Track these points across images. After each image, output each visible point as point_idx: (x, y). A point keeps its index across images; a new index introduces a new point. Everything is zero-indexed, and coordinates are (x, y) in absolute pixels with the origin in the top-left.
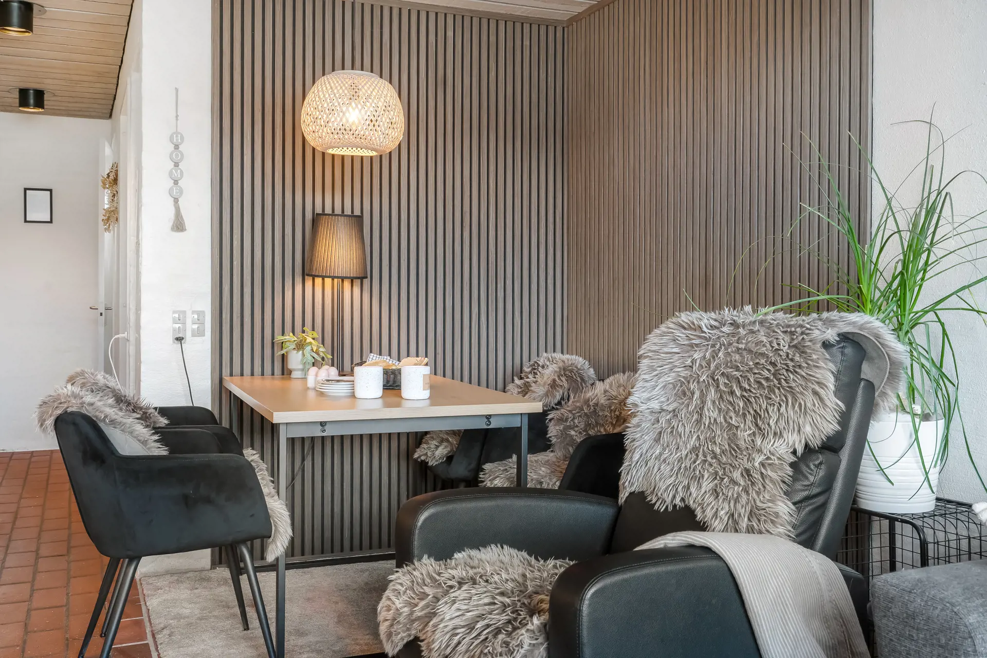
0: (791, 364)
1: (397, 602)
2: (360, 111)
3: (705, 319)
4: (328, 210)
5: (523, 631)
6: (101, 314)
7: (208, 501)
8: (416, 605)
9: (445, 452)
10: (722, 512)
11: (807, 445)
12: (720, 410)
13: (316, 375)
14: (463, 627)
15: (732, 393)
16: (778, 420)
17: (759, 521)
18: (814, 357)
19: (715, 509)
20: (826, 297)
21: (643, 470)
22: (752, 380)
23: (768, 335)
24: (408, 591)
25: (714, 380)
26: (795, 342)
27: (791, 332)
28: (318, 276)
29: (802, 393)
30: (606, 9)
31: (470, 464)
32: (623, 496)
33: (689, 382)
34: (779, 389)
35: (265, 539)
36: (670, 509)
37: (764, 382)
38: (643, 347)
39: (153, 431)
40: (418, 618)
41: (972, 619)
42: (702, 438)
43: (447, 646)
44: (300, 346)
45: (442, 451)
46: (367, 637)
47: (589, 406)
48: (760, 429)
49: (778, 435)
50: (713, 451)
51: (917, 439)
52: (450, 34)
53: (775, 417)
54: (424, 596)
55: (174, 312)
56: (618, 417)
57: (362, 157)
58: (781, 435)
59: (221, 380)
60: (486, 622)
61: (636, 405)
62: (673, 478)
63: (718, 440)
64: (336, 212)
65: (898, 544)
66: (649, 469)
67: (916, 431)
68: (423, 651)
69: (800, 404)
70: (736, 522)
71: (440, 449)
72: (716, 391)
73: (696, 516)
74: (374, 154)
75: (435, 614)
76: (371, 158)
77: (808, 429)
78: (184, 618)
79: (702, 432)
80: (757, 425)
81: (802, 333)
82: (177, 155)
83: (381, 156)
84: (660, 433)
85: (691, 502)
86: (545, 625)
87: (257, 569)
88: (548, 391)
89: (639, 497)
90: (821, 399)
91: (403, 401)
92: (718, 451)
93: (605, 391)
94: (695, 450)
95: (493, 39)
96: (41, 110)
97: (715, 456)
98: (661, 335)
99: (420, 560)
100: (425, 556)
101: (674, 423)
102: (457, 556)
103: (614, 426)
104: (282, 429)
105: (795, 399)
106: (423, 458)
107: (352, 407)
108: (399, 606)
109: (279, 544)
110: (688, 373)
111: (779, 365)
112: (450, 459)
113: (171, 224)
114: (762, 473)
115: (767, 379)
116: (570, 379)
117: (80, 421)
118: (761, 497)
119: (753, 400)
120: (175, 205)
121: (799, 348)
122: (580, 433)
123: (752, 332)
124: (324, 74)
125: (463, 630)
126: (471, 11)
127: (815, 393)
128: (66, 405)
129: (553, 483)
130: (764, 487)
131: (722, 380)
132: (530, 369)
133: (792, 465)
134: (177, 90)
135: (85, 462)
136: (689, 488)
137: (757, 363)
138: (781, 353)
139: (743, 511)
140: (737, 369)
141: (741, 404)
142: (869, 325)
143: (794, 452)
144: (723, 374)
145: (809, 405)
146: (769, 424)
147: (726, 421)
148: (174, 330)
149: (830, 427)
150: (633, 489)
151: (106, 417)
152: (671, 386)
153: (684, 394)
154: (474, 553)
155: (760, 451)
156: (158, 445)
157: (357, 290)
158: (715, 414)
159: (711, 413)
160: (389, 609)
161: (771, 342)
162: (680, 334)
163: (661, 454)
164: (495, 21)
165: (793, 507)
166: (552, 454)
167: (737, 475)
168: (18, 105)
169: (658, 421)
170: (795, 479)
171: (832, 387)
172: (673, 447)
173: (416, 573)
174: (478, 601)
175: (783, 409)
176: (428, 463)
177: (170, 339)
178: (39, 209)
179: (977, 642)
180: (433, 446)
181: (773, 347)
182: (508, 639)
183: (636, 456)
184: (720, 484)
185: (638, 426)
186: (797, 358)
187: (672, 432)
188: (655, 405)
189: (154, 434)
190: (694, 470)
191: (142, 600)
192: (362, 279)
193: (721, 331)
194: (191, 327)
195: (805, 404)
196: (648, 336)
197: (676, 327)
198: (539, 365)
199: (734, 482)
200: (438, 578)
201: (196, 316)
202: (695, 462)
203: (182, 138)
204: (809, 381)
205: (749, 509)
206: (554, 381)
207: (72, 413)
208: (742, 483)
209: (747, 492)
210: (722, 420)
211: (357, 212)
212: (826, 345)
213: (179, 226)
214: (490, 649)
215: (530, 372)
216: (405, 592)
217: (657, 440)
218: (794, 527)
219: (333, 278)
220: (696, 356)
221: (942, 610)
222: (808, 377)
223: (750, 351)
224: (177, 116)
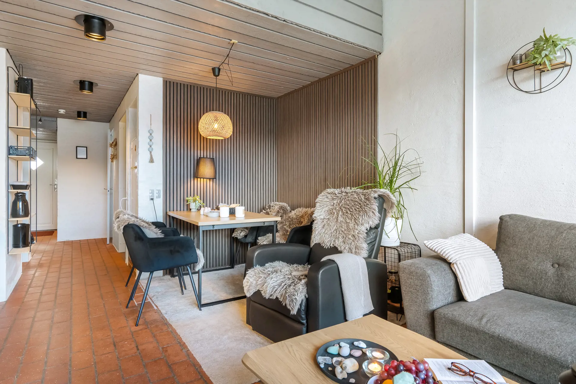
0: (365, 204)
1: (251, 280)
2: (218, 124)
3: (337, 191)
4: (202, 156)
5: (300, 285)
6: (109, 191)
7: (178, 252)
8: (258, 280)
9: (244, 234)
10: (347, 248)
11: (370, 227)
12: (343, 218)
13: (204, 210)
14: (277, 285)
15: (347, 213)
16: (362, 220)
17: (358, 249)
18: (372, 202)
19: (344, 247)
20: (370, 184)
21: (319, 237)
22: (353, 209)
23: (357, 196)
24: (254, 276)
25: (341, 209)
26: (366, 198)
27: (364, 195)
28: (199, 178)
29: (369, 212)
30: (291, 95)
31: (252, 238)
32: (312, 245)
33: (333, 210)
34: (362, 211)
35: (195, 264)
36: (329, 247)
37: (357, 209)
38: (317, 199)
39: (159, 229)
40: (260, 284)
41: (429, 272)
42: (338, 226)
43: (272, 292)
44: (195, 201)
45: (243, 234)
46: (225, 294)
47: (290, 218)
48: (356, 223)
49: (362, 224)
50: (342, 230)
51: (396, 225)
52: (241, 100)
53: (361, 219)
54: (260, 277)
55: (150, 190)
56: (299, 222)
57: (219, 140)
58: (363, 225)
59: (166, 212)
60: (285, 283)
61: (316, 217)
62: (330, 239)
63: (343, 227)
64: (205, 157)
65: (387, 255)
66: (321, 236)
67: (396, 222)
68: (262, 294)
69: (368, 215)
70: (351, 250)
71: (242, 233)
72: (342, 212)
73: (338, 249)
74: (223, 138)
75: (266, 282)
76: (222, 139)
77: (371, 223)
78: (160, 292)
79: (338, 224)
80: (355, 222)
81: (368, 195)
82: (151, 137)
83: (225, 139)
84: (324, 225)
85: (336, 245)
86: (305, 283)
87: (192, 273)
88: (277, 214)
89: (318, 245)
90: (374, 214)
91: (236, 218)
92: (343, 230)
93: (295, 214)
94: (336, 230)
95: (254, 102)
96: (85, 119)
97: (342, 231)
98: (322, 196)
99: (256, 266)
100: (257, 265)
101: (329, 222)
102: (266, 265)
103: (298, 224)
104: (201, 228)
105: (367, 214)
106: (236, 236)
107: (219, 220)
108: (252, 281)
109: (200, 265)
110: (332, 207)
111: (362, 204)
112: (246, 236)
113: (149, 160)
114: (358, 236)
115: (358, 208)
116: (283, 210)
117: (134, 227)
118: (358, 243)
119: (354, 215)
120: (150, 154)
121: (368, 199)
122: (288, 227)
123: (352, 195)
124: (207, 112)
125: (277, 286)
126: (247, 93)
127: (373, 212)
128: (128, 222)
129: (283, 241)
130: (359, 240)
131: (344, 209)
132: (268, 207)
133: (366, 233)
134: (151, 115)
135: (136, 240)
136: (335, 241)
137: (355, 204)
138: (362, 201)
139: (353, 247)
140: (348, 206)
141: (350, 216)
142: (386, 193)
143: (367, 230)
144: (344, 207)
145: (371, 216)
146: (359, 222)
147: (345, 221)
148: (150, 196)
149: (376, 222)
150: (316, 242)
151: (143, 225)
152: (327, 211)
153: (331, 213)
154: (271, 264)
155: (357, 229)
156: (161, 234)
157: (211, 182)
158: (342, 219)
159: (340, 219)
160: (248, 282)
161: (358, 198)
162: (329, 196)
163: (325, 232)
164: (255, 97)
165: (367, 245)
166: (279, 234)
167: (350, 237)
168: (77, 117)
169: (323, 222)
170: (367, 237)
171: (377, 210)
172: (329, 229)
173: (256, 271)
174: (279, 277)
175: (363, 217)
176: (238, 238)
177: (149, 199)
178: (82, 154)
179: (431, 278)
180: (239, 232)
181: (359, 199)
182: (295, 287)
183: (317, 233)
184: (345, 239)
185: (317, 223)
186: (367, 202)
187: (328, 225)
188: (322, 217)
189: (159, 230)
190: (336, 236)
191: (142, 288)
192: (213, 179)
193: (342, 195)
194: (156, 195)
195: (370, 215)
196: (318, 196)
197: (327, 193)
198: (271, 206)
199: (349, 239)
200: (264, 271)
201: (151, 191)
202: (336, 234)
203: (153, 131)
204: (371, 209)
205: (355, 246)
206: (278, 211)
207: (131, 224)
208: (352, 239)
209: (354, 241)
210: (344, 221)
211: (211, 157)
212: (375, 198)
213: (152, 161)
214: (289, 291)
215: (268, 208)
216: (253, 276)
217: (323, 227)
218: (368, 251)
219: (204, 178)
220: (335, 202)
221: (420, 270)
222: (371, 208)
223: (352, 200)
224: (151, 124)
